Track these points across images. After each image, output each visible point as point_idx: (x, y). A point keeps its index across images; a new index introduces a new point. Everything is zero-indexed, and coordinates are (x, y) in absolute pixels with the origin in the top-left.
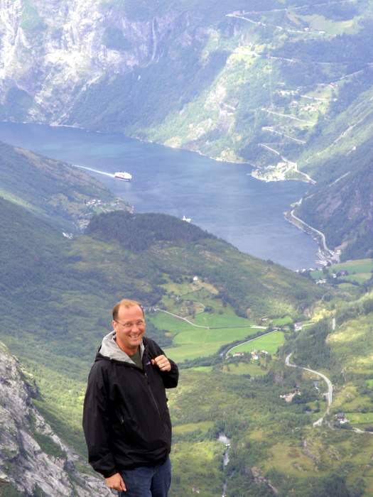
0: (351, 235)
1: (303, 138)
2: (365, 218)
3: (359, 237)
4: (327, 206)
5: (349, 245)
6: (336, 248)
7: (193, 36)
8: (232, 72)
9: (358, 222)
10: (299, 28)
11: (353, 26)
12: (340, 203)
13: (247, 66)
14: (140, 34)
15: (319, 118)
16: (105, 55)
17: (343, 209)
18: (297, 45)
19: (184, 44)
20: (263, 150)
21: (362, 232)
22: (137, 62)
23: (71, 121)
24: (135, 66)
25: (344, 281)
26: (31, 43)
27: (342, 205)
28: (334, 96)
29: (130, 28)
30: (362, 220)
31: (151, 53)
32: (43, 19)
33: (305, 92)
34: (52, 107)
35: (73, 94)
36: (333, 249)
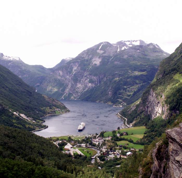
0: (137, 118)
1: (129, 97)
2: (144, 111)
3: (141, 119)
4: (130, 110)
5: (136, 122)
6: (130, 124)
7: (107, 78)
8: (113, 83)
9: (141, 113)
10: (131, 73)
11: (145, 73)
12: (135, 108)
13: (117, 81)
14: (96, 79)
15: (134, 92)
16: (89, 85)
17: (136, 110)
18: (130, 77)
19: (105, 80)
20: (118, 101)
21: (143, 116)
22: (95, 86)
23: (79, 99)
24: (94, 87)
25: (123, 139)
26: (74, 83)
27: (136, 109)
28: (139, 87)
29: (94, 78)
30: (143, 112)
31: (98, 83)
32: (77, 78)
33: (131, 87)
34: (76, 96)
35: (81, 93)
36: (129, 124)
